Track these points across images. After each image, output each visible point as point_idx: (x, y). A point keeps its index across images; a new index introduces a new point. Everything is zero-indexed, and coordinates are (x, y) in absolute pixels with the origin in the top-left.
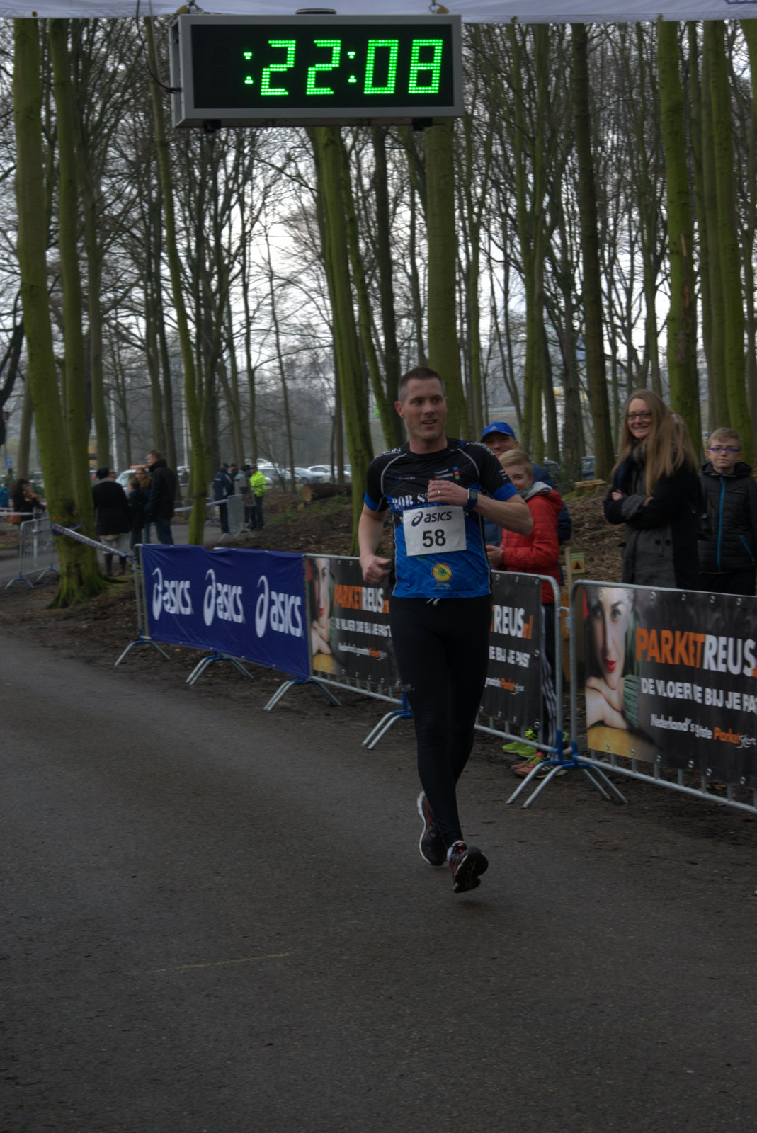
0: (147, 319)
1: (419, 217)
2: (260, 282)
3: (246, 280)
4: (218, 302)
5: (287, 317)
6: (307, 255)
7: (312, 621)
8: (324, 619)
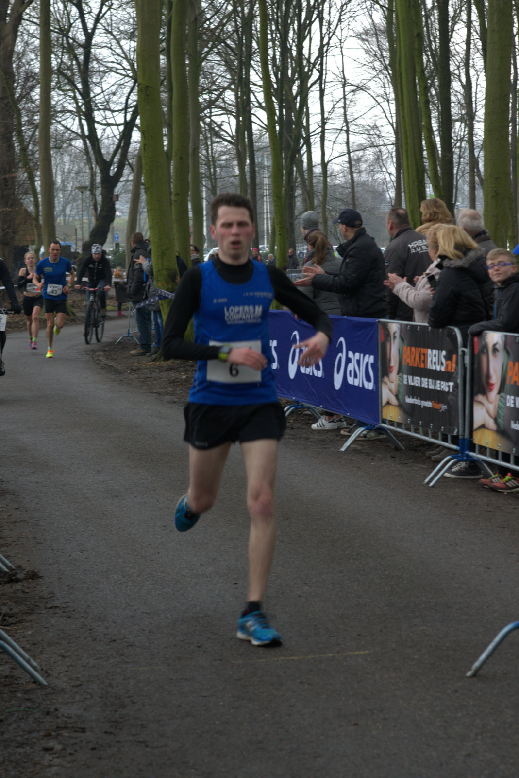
0: (237, 118)
1: (474, 34)
2: (335, 88)
3: (323, 86)
4: (298, 105)
5: (356, 119)
6: (376, 66)
7: (383, 377)
8: (393, 375)
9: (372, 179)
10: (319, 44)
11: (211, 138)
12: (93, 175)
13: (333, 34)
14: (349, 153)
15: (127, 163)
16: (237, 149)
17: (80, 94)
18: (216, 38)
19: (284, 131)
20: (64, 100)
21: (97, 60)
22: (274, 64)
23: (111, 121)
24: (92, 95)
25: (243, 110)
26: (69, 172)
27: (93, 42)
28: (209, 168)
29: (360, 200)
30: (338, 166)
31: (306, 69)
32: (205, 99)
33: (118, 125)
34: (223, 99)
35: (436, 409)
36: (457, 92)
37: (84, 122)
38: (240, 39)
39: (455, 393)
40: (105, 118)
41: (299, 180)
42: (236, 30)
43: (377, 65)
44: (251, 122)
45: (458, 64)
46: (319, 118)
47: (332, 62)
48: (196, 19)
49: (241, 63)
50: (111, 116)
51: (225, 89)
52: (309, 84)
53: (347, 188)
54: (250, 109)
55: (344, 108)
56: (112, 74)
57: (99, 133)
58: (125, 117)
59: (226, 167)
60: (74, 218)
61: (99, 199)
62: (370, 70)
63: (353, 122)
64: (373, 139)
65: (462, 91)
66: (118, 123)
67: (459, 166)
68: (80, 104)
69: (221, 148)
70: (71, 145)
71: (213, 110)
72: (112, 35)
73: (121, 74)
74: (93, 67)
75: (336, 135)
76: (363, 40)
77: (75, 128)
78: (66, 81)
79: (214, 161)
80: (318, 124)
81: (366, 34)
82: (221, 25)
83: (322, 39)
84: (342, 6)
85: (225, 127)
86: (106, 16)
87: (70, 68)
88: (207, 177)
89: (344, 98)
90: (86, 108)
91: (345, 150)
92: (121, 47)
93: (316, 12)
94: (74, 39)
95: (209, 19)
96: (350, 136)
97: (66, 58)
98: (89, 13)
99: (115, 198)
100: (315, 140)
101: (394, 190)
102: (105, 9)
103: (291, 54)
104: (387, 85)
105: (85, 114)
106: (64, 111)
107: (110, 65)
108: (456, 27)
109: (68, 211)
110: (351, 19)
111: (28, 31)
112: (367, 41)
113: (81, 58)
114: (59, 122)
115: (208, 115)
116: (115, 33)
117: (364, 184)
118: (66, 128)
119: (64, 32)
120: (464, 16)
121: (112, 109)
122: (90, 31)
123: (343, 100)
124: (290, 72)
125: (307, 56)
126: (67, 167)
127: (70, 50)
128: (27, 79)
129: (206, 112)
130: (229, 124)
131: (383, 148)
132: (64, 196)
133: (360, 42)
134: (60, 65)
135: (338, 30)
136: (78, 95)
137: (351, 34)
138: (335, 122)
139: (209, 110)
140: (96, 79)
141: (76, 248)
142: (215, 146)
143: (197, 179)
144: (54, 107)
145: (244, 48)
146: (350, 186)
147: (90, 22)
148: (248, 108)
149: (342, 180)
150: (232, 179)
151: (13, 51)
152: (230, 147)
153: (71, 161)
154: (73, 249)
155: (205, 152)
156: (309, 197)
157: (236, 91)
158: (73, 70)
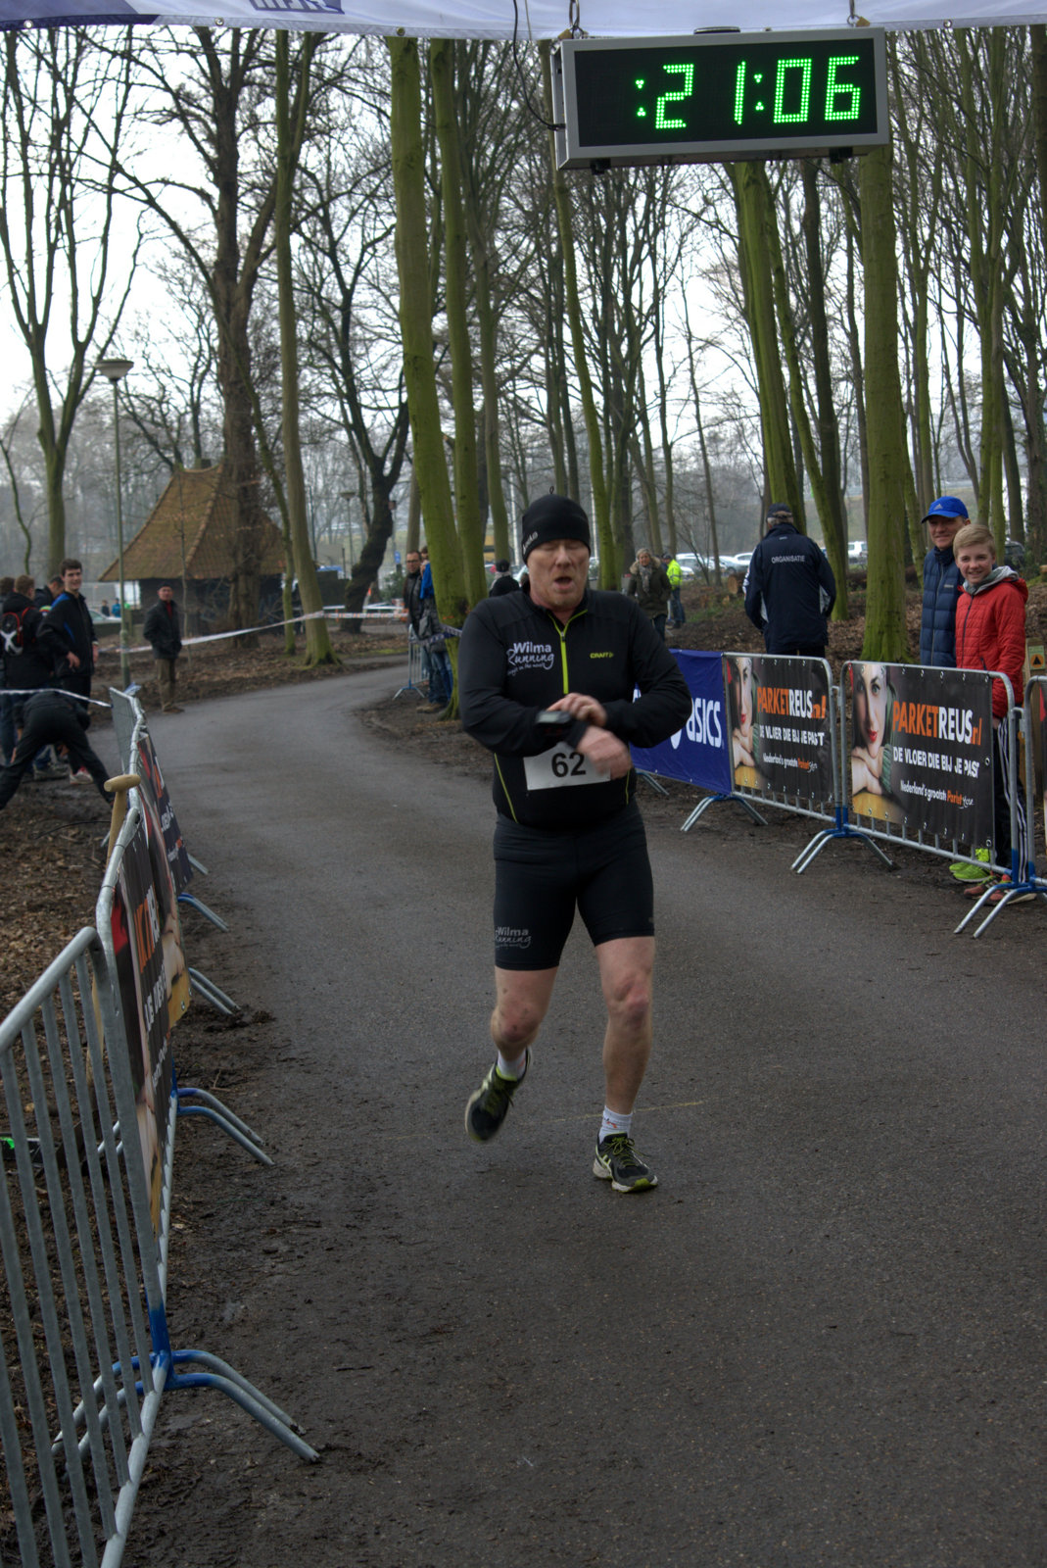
7: (733, 729)
8: (747, 726)
9: (735, 463)
10: (652, 287)
11: (516, 419)
12: (362, 477)
13: (671, 274)
14: (700, 429)
15: (405, 457)
16: (551, 431)
17: (340, 371)
18: (514, 286)
19: (611, 404)
20: (320, 379)
21: (360, 324)
22: (595, 319)
23: (383, 404)
24: (356, 371)
25: (555, 382)
26: (335, 472)
27: (354, 301)
28: (516, 459)
29: (718, 492)
30: (686, 447)
31: (637, 323)
32: (506, 369)
33: (391, 409)
34: (529, 367)
35: (803, 769)
36: (839, 341)
37: (347, 406)
38: (547, 287)
39: (826, 747)
40: (375, 401)
41: (635, 469)
42: (541, 275)
43: (733, 312)
44: (566, 395)
45: (839, 304)
46: (657, 386)
47: (671, 310)
48: (486, 264)
49: (550, 319)
50: (383, 397)
51: (531, 353)
52: (642, 342)
53: (698, 476)
54: (565, 378)
55: (692, 370)
56: (382, 341)
57: (367, 423)
58: (400, 397)
59: (538, 456)
60: (343, 533)
61: (371, 506)
62: (724, 320)
63: (704, 389)
64: (731, 411)
65: (846, 340)
66: (391, 406)
68: (341, 384)
69: (530, 431)
70: (331, 439)
71: (517, 382)
72: (379, 291)
74: (355, 334)
75: (682, 407)
76: (711, 279)
77: (337, 415)
78: (321, 355)
79: (522, 450)
80: (656, 394)
81: (715, 271)
82: (523, 269)
83: (656, 283)
84: (682, 236)
85: (534, 404)
86: (369, 265)
87: (325, 337)
88: (514, 471)
89: (691, 356)
90: (348, 388)
91: (695, 425)
92: (392, 306)
93: (646, 248)
94: (328, 300)
95: (505, 263)
96: (700, 407)
97: (318, 324)
98: (348, 262)
99: (391, 505)
100: (653, 414)
101: (762, 476)
102: (367, 257)
103: (617, 303)
104: (745, 337)
105: (347, 396)
106: (321, 395)
107: (378, 330)
108: (834, 257)
110: (694, 253)
111: (269, 293)
112: (717, 281)
113: (339, 324)
114: (315, 409)
115: (510, 388)
116: (383, 288)
117: (724, 469)
118: (324, 416)
119: (314, 290)
120: (843, 242)
121: (383, 387)
122: (348, 287)
123: (688, 361)
124: (616, 325)
125: (637, 306)
126: (330, 468)
127: (325, 313)
128: (267, 355)
129: (508, 385)
130: (538, 399)
131: (745, 422)
132: (328, 505)
133: (706, 281)
134: (311, 334)
135: (678, 269)
136: (337, 372)
137: (695, 272)
138: (679, 389)
139: (511, 383)
140: (359, 350)
141: (345, 574)
142: (522, 430)
143: (499, 475)
144: (306, 390)
145: (553, 298)
146: (704, 473)
147: (348, 276)
148: (562, 378)
149: (693, 465)
150: (546, 472)
151: (246, 320)
152: (542, 429)
153: (335, 459)
154: (341, 575)
155: (509, 439)
156: (649, 491)
157: (546, 356)
158: (328, 339)
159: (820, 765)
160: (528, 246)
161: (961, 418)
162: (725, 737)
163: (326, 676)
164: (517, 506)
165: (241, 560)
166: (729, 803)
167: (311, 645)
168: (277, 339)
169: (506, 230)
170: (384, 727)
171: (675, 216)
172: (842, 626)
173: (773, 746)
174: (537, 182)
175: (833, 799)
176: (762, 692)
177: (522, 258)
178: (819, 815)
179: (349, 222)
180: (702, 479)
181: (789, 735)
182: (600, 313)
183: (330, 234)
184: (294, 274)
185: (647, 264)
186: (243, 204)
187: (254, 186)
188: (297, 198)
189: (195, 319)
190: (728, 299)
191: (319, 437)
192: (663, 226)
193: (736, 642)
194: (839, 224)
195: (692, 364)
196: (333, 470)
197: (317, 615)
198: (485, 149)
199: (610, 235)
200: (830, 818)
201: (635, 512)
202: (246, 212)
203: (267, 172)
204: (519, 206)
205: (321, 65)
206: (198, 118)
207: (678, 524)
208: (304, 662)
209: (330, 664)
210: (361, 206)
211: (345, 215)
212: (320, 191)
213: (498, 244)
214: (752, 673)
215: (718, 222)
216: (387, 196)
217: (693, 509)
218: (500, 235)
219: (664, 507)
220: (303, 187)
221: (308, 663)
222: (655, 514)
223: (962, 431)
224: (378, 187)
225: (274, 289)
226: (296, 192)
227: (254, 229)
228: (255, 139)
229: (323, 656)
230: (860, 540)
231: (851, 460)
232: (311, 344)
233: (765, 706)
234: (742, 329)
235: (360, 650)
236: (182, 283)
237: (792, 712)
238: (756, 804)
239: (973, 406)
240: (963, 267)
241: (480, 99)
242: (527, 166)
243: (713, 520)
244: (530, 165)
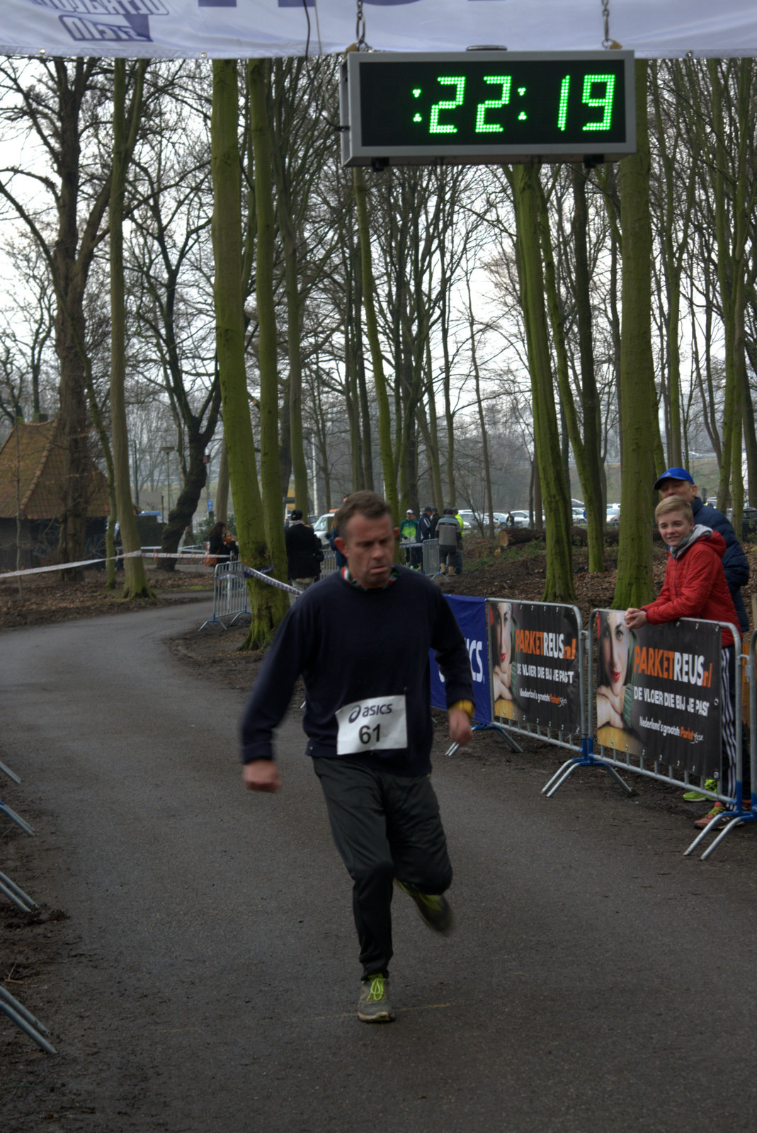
7: (494, 666)
8: (506, 664)
9: (510, 432)
10: (440, 276)
11: (318, 387)
12: (181, 434)
13: (458, 265)
14: (479, 401)
15: (219, 418)
16: (348, 399)
17: (164, 341)
18: (319, 272)
19: (402, 378)
20: (146, 347)
21: (183, 300)
22: (390, 302)
23: (202, 371)
24: (178, 341)
25: (353, 356)
26: (158, 429)
27: (179, 281)
28: (317, 422)
29: (494, 456)
30: (467, 415)
31: (427, 307)
32: (311, 343)
33: (209, 375)
34: (330, 342)
35: (554, 704)
36: (603, 329)
37: (169, 371)
38: (348, 274)
39: (576, 684)
40: (195, 367)
41: (421, 434)
42: (344, 263)
43: (510, 300)
44: (362, 368)
45: (603, 297)
46: (442, 362)
47: (456, 297)
49: (350, 301)
50: (201, 365)
51: (333, 331)
52: (430, 324)
53: (477, 442)
54: (362, 353)
55: (473, 350)
56: (202, 316)
57: (187, 386)
58: (216, 365)
59: (336, 421)
60: (163, 483)
61: (188, 459)
62: (501, 306)
63: (483, 366)
64: (507, 386)
65: (609, 328)
66: (209, 372)
67: (608, 414)
68: (164, 352)
69: (331, 398)
70: (154, 399)
71: (320, 355)
72: (202, 272)
73: (212, 317)
74: (179, 309)
75: (463, 382)
76: (492, 271)
77: (160, 380)
78: (148, 326)
79: (323, 415)
80: (441, 369)
82: (328, 256)
83: (444, 273)
84: (468, 233)
85: (335, 376)
86: (193, 249)
87: (152, 310)
88: (315, 433)
89: (472, 337)
90: (170, 356)
91: (474, 396)
93: (436, 242)
94: (156, 279)
95: (312, 250)
96: (480, 382)
97: (146, 299)
98: (174, 246)
99: (205, 460)
100: (438, 387)
101: (533, 443)
102: (191, 242)
103: (410, 289)
105: (169, 363)
106: (147, 361)
107: (199, 306)
108: (600, 255)
109: (156, 474)
110: (478, 248)
111: (104, 271)
112: (497, 272)
113: (164, 299)
114: (142, 373)
115: (313, 360)
116: (205, 270)
117: (499, 436)
118: (149, 380)
119: (142, 268)
120: (608, 243)
121: (202, 356)
122: (174, 268)
123: (470, 341)
124: (408, 309)
125: (427, 292)
126: (154, 425)
127: (152, 290)
128: (100, 325)
129: (312, 357)
130: (339, 371)
131: (519, 396)
132: (151, 457)
133: (487, 273)
134: (139, 308)
135: (463, 262)
136: (161, 341)
137: (478, 264)
138: (462, 367)
139: (315, 355)
140: (182, 323)
141: (163, 518)
142: (323, 397)
143: (300, 436)
144: (134, 356)
145: (353, 283)
146: (482, 440)
147: (174, 257)
148: (359, 353)
149: (474, 432)
150: (343, 434)
151: (83, 293)
152: (341, 397)
153: (159, 418)
154: (160, 520)
155: (312, 405)
156: (433, 453)
157: (346, 333)
158: (155, 313)
159: (570, 701)
160: (333, 237)
161: (708, 399)
162: (486, 674)
163: (141, 608)
164: (317, 464)
165: (70, 503)
166: (490, 732)
167: (129, 580)
168: (108, 310)
169: (314, 222)
170: (190, 655)
171: (462, 216)
172: (598, 577)
173: (529, 683)
174: (343, 181)
175: (580, 731)
176: (520, 634)
177: (328, 247)
178: (567, 745)
179: (176, 211)
180: (480, 445)
181: (542, 673)
182: (394, 297)
183: (159, 221)
184: (126, 254)
185: (437, 255)
186: (83, 193)
187: (92, 177)
188: (130, 188)
189: (38, 290)
190: (506, 289)
191: (145, 396)
192: (452, 224)
193: (505, 588)
194: (605, 226)
195: (473, 344)
196: (156, 427)
197: (136, 554)
198: (297, 151)
199: (404, 231)
200: (577, 748)
201: (420, 471)
202: (85, 199)
203: (104, 166)
204: (325, 201)
205: (156, 75)
206: (45, 116)
207: (458, 484)
208: (123, 595)
209: (145, 597)
210: (187, 197)
211: (174, 205)
212: (151, 183)
213: (306, 234)
214: (512, 618)
215: (498, 221)
216: (210, 190)
217: (471, 471)
218: (308, 226)
219: (446, 468)
220: (136, 179)
221: (126, 596)
222: (438, 474)
223: (708, 410)
224: (202, 181)
225: (108, 268)
226: (130, 183)
227: (91, 214)
228: (96, 136)
229: (139, 591)
230: (617, 502)
231: (611, 432)
232: (139, 316)
233: (522, 646)
234: (518, 314)
235: (173, 586)
236: (28, 260)
237: (546, 653)
238: (513, 734)
239: (719, 388)
240: (712, 267)
241: (292, 109)
242: (334, 168)
243: (489, 481)
244: (337, 166)
